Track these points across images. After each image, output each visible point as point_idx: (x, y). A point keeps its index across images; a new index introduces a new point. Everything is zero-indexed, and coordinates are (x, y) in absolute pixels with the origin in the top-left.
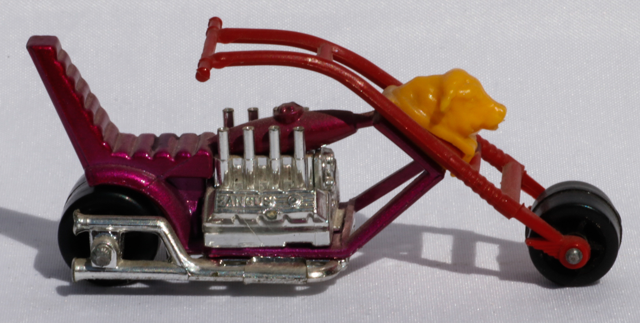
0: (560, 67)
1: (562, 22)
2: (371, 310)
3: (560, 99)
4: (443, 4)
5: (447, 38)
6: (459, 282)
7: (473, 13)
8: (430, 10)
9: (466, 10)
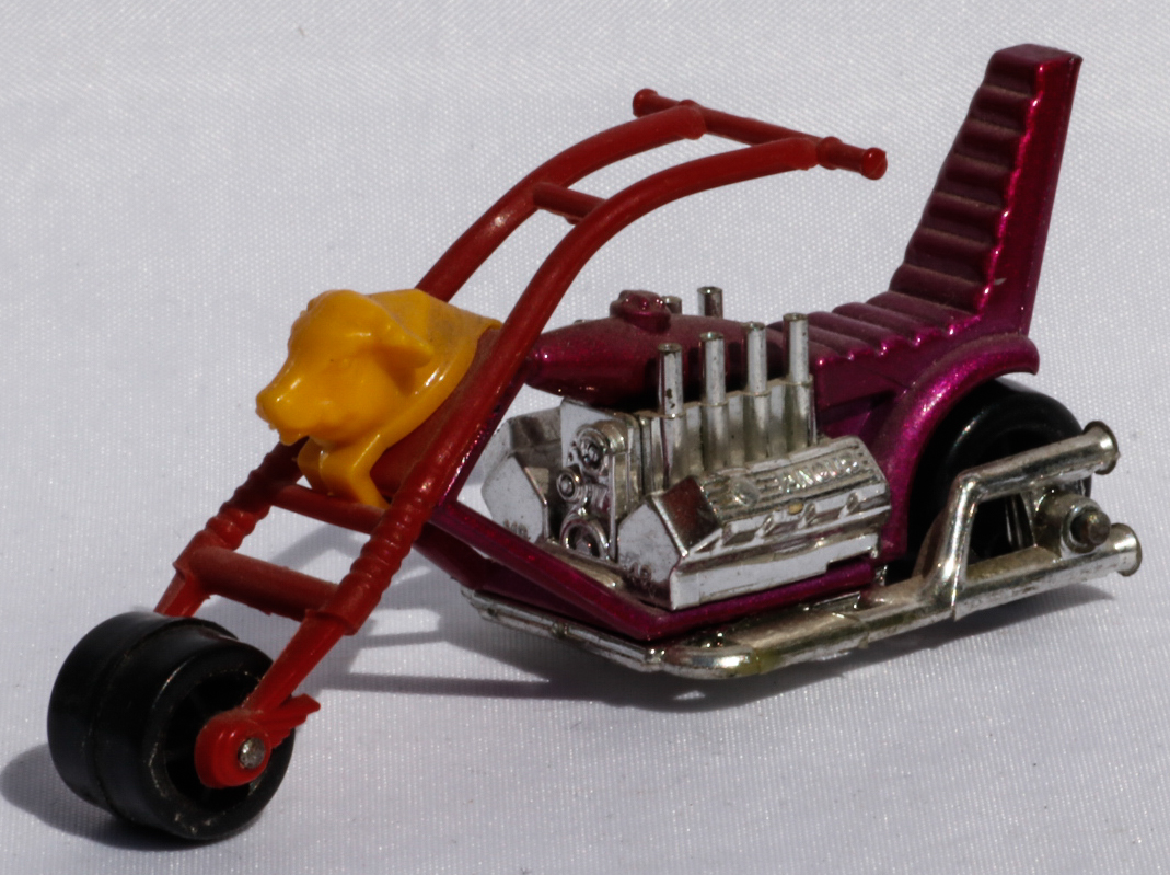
0: (1112, 191)
1: (1112, 93)
2: (724, 742)
3: (1114, 262)
4: (851, 61)
5: (863, 136)
6: (912, 672)
7: (917, 78)
8: (825, 74)
9: (901, 74)
